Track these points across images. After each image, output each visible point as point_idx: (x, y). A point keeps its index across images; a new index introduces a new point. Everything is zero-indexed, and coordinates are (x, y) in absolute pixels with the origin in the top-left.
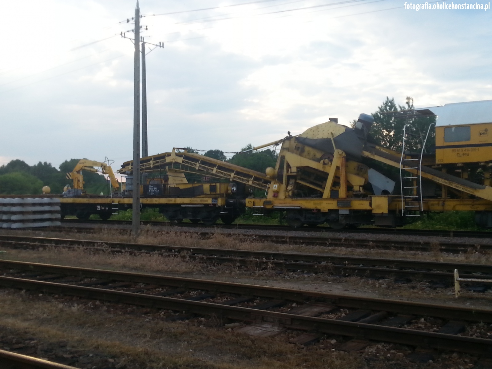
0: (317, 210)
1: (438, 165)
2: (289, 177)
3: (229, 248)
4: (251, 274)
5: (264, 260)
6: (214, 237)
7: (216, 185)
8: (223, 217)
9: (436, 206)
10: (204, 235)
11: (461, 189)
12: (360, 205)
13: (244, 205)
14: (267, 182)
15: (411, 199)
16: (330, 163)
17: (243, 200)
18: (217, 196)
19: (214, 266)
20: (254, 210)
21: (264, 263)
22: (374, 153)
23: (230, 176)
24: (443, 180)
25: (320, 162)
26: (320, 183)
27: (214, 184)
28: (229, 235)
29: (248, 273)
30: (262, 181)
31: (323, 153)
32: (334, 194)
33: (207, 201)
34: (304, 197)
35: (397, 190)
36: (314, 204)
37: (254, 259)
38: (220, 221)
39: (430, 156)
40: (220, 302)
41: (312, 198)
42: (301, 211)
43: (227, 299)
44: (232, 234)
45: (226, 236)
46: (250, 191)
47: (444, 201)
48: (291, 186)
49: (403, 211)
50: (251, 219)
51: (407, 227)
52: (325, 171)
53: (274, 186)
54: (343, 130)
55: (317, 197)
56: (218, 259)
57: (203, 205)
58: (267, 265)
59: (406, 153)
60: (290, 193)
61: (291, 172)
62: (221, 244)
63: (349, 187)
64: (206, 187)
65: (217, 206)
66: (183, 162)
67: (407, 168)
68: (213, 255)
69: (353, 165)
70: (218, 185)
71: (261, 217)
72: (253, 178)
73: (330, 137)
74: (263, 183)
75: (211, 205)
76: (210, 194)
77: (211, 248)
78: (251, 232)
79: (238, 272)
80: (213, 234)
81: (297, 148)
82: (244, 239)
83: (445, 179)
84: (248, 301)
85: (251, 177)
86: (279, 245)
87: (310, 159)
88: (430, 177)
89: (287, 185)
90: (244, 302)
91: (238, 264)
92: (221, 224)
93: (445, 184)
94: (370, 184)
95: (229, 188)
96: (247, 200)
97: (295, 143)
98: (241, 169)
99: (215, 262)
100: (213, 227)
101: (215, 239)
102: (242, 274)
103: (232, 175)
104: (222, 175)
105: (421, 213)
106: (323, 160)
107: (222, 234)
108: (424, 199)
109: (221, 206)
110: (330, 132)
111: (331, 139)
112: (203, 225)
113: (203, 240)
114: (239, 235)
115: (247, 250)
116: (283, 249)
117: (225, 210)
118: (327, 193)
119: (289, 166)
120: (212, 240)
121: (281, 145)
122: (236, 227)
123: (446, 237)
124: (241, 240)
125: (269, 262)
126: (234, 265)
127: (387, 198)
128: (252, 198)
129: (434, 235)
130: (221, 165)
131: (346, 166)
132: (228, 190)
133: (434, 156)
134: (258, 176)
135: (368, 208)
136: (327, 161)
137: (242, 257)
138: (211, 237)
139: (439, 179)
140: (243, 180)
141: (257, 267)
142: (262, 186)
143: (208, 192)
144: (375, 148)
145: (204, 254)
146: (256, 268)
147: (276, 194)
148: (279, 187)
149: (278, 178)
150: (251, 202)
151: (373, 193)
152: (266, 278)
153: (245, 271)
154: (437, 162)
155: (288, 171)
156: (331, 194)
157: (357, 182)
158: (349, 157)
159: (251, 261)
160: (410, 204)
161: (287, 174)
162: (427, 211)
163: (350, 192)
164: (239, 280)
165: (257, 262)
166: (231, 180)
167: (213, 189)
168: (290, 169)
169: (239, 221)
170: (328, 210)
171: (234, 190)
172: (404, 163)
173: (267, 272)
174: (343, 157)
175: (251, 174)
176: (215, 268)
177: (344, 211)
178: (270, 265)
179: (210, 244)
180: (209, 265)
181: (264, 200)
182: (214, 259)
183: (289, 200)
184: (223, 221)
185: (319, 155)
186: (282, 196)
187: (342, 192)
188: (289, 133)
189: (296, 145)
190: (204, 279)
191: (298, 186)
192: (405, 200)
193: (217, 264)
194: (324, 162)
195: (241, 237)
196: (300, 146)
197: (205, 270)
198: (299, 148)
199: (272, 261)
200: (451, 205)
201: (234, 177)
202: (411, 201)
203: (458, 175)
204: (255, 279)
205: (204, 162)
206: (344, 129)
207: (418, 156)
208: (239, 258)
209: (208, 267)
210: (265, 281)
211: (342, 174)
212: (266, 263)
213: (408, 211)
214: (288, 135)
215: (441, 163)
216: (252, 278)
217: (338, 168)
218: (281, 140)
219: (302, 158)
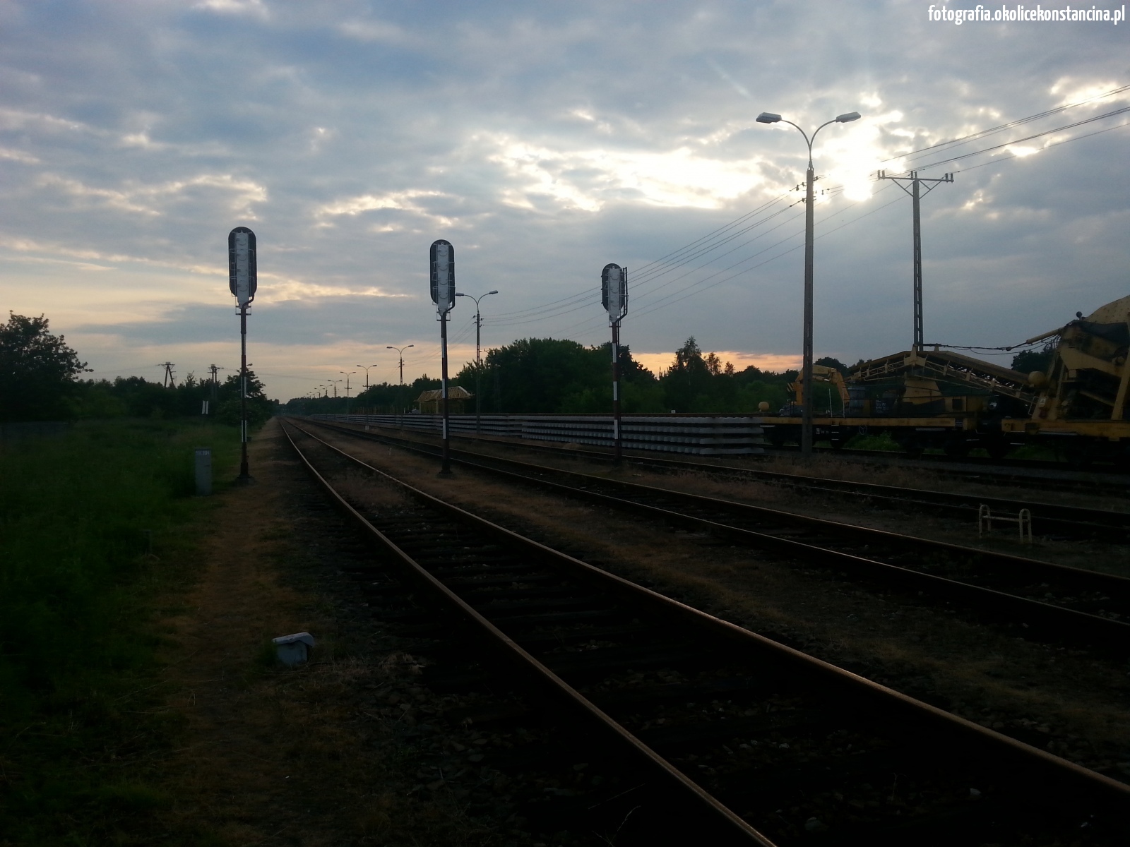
0: (1102, 437)
2: (1066, 387)
7: (961, 399)
10: (942, 472)
13: (1000, 429)
14: (1034, 392)
16: (1123, 364)
17: (998, 422)
18: (963, 415)
20: (1015, 437)
23: (989, 384)
25: (1110, 361)
31: (1118, 347)
33: (949, 423)
36: (1099, 429)
46: (1014, 406)
48: (1069, 399)
52: (1115, 375)
53: (1042, 400)
55: (1104, 418)
57: (944, 429)
60: (1065, 411)
61: (1069, 378)
64: (949, 402)
65: (962, 430)
66: (926, 365)
70: (964, 398)
72: (1021, 388)
75: (954, 429)
76: (954, 413)
85: (1019, 385)
87: (1098, 357)
89: (1062, 399)
95: (985, 403)
96: (1004, 422)
97: (1077, 331)
103: (992, 383)
104: (979, 383)
106: (1115, 359)
109: (968, 430)
117: (974, 436)
118: (1118, 409)
119: (1066, 369)
128: (1010, 419)
136: (1119, 359)
143: (952, 410)
147: (1044, 413)
148: (1050, 402)
150: (1009, 425)
155: (1065, 376)
156: (1123, 412)
161: (1064, 381)
166: (991, 391)
167: (957, 404)
168: (1067, 374)
170: (1120, 438)
171: (992, 405)
181: (1027, 421)
183: (1064, 423)
186: (1052, 415)
189: (1078, 335)
191: (1080, 400)
194: (1117, 361)
196: (1084, 335)
198: (1081, 339)
219: (1086, 356)
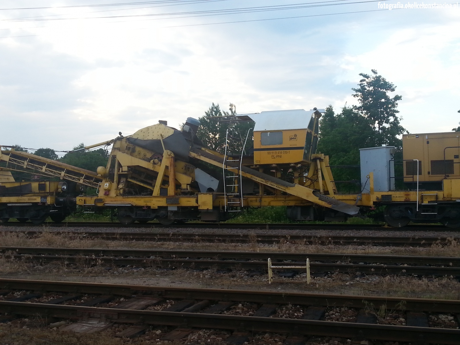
0: (147, 207)
1: (256, 165)
2: (120, 176)
3: (58, 246)
4: (79, 271)
5: (94, 257)
6: (42, 236)
7: (45, 184)
8: (52, 215)
9: (254, 202)
10: (31, 234)
11: (275, 187)
12: (187, 202)
13: (75, 203)
14: (98, 180)
15: (233, 196)
16: (159, 163)
17: (74, 198)
18: (47, 194)
19: (41, 265)
20: (85, 208)
21: (93, 260)
22: (200, 154)
23: (60, 174)
24: (260, 179)
25: (150, 162)
26: (150, 182)
27: (44, 183)
28: (58, 233)
29: (77, 271)
30: (93, 180)
31: (153, 154)
32: (163, 192)
33: (35, 199)
34: (135, 195)
35: (220, 188)
36: (145, 202)
37: (83, 256)
38: (49, 220)
39: (249, 157)
40: (46, 302)
41: (143, 195)
42: (132, 208)
43: (54, 297)
44: (61, 233)
45: (55, 235)
46: (82, 189)
47: (261, 198)
48: (122, 184)
49: (225, 207)
50: (82, 217)
51: (230, 221)
52: (155, 170)
53: (106, 184)
54: (171, 132)
55: (148, 195)
56: (45, 258)
57: (31, 204)
58: (96, 261)
59: (228, 154)
60: (122, 191)
61: (122, 171)
62: (50, 243)
63: (178, 186)
64: (35, 185)
65: (46, 205)
66: (10, 160)
67: (229, 168)
68: (40, 254)
69: (181, 165)
70: (48, 183)
71: (92, 214)
72: (84, 177)
73: (160, 138)
74: (94, 181)
75: (40, 204)
76: (39, 193)
77: (39, 247)
78: (82, 229)
79: (67, 270)
80: (41, 233)
81: (128, 148)
82: (74, 237)
83: (261, 178)
84: (76, 299)
85: (82, 175)
86: (110, 241)
87: (141, 159)
88: (249, 176)
89: (118, 184)
90: (71, 300)
91: (66, 263)
92: (49, 223)
93: (262, 182)
94: (197, 183)
95: (59, 186)
96: (78, 198)
97: (126, 143)
98: (72, 168)
99: (42, 261)
100: (42, 226)
101: (43, 238)
102: (71, 272)
103: (63, 173)
104: (52, 173)
105: (242, 208)
106: (153, 160)
107: (51, 233)
108: (244, 196)
109: (51, 204)
110: (159, 134)
111: (160, 140)
112: (32, 224)
113: (31, 240)
114: (69, 233)
115: (77, 248)
116: (113, 245)
117: (55, 208)
118: (156, 191)
119: (120, 166)
120: (40, 239)
121: (112, 145)
122: (66, 225)
123: (263, 230)
124: (71, 239)
125: (99, 259)
126: (62, 263)
127: (212, 195)
128: (83, 196)
129: (252, 228)
130: (51, 164)
131: (175, 166)
132: (58, 189)
133: (252, 158)
134: (89, 175)
135: (195, 204)
136: (156, 160)
137: (71, 255)
138: (39, 236)
139: (256, 178)
140: (74, 179)
141: (86, 264)
142: (93, 184)
143: (38, 191)
144: (200, 149)
145: (31, 254)
146: (84, 265)
147: (107, 192)
148: (110, 185)
149: (110, 177)
150: (82, 200)
151: (199, 191)
152: (95, 275)
153: (74, 269)
154: (255, 163)
155: (119, 170)
156: (160, 192)
157: (185, 180)
158: (177, 158)
159: (80, 259)
160: (232, 200)
161: (119, 173)
162: (247, 207)
163: (179, 190)
164: (68, 278)
165: (87, 259)
166: (61, 178)
167: (42, 187)
168: (121, 168)
169: (69, 219)
170: (158, 206)
171: (64, 188)
172: (227, 164)
173: (96, 269)
174: (171, 158)
175: (82, 172)
176: (42, 267)
177: (173, 208)
178: (100, 261)
179: (38, 243)
180: (36, 265)
181: (95, 198)
182: (41, 258)
183: (120, 198)
184: (52, 219)
185: (149, 155)
186: (113, 194)
187: (171, 190)
188: (120, 133)
189: (128, 145)
190: (29, 279)
191: (128, 185)
192: (228, 196)
193: (44, 263)
194: (154, 162)
195: (71, 235)
196: (131, 146)
197: (31, 269)
198: (129, 148)
199: (101, 257)
200: (267, 201)
201: (64, 175)
202: (232, 198)
203: (273, 174)
204: (84, 276)
205: (32, 161)
206: (173, 131)
207: (238, 157)
208: (67, 256)
209: (34, 266)
210: (94, 278)
211: (171, 173)
212: (95, 259)
213: (230, 207)
214: (120, 136)
215: (258, 164)
216: (81, 276)
217: (167, 167)
218: (113, 140)
219: (133, 158)
